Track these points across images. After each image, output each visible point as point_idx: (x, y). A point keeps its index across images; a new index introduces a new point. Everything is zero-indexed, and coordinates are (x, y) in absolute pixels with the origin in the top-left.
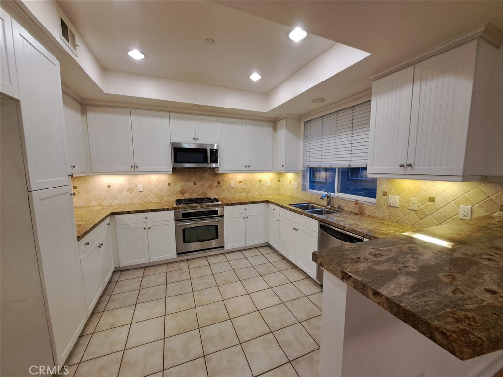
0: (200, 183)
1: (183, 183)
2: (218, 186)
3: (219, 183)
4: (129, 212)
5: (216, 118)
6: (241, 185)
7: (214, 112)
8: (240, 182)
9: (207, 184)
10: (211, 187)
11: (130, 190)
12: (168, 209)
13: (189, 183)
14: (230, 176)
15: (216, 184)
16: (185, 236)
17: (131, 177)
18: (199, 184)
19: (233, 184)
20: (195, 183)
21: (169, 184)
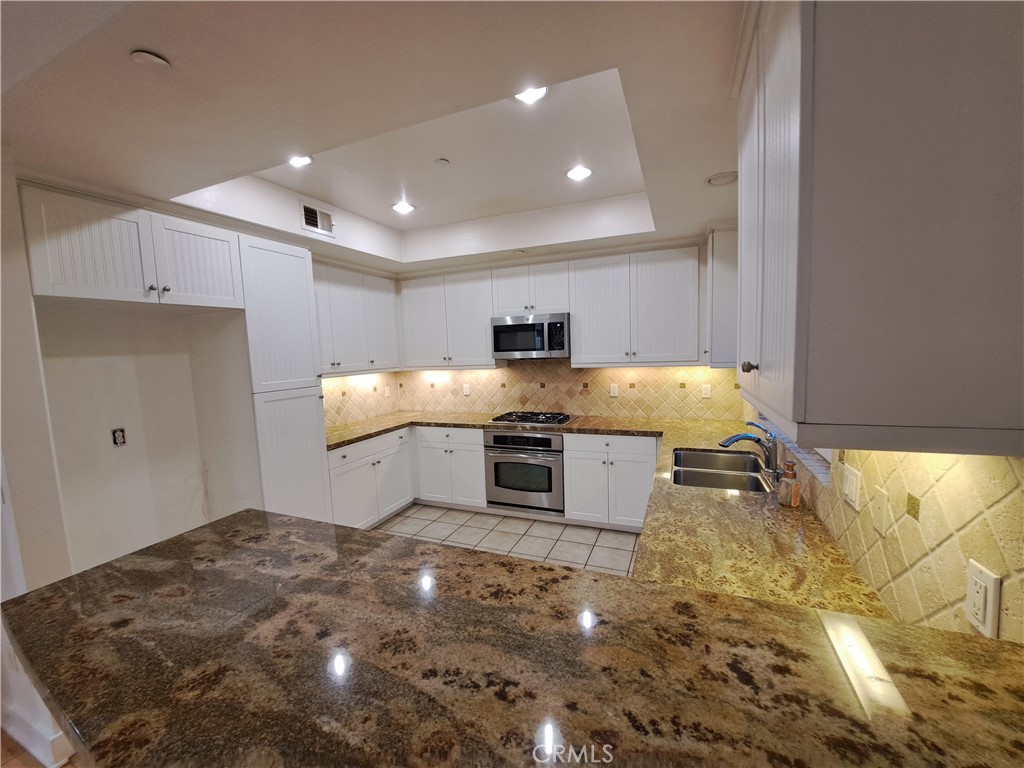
0: (553, 385)
1: (524, 385)
2: (584, 393)
3: (586, 385)
4: (429, 425)
5: (566, 263)
6: (634, 393)
7: (559, 253)
8: (632, 386)
9: (564, 387)
10: (570, 393)
11: (455, 392)
12: (474, 426)
13: (532, 385)
14: (609, 372)
15: (581, 388)
16: (500, 475)
17: (455, 372)
18: (550, 386)
19: (615, 389)
20: (543, 386)
21: (503, 385)
